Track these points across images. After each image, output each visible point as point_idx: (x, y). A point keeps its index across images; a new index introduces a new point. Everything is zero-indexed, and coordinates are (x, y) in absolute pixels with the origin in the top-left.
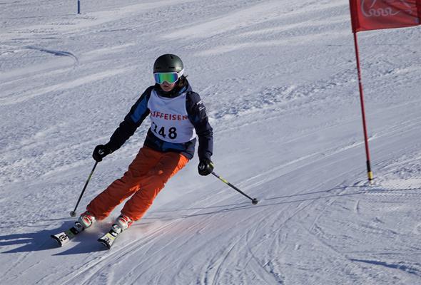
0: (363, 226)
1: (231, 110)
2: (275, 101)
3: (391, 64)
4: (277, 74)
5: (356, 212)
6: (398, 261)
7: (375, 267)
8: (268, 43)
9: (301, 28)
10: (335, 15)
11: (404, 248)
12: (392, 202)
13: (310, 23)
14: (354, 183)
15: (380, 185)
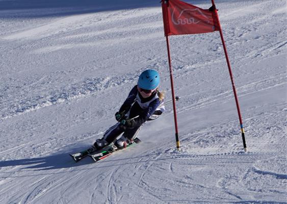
0: (177, 181)
1: (63, 95)
2: (96, 88)
3: (182, 62)
4: (95, 68)
5: (170, 171)
9: (110, 34)
10: (135, 23)
11: (211, 197)
12: (197, 164)
13: (115, 30)
14: (165, 150)
15: (185, 152)
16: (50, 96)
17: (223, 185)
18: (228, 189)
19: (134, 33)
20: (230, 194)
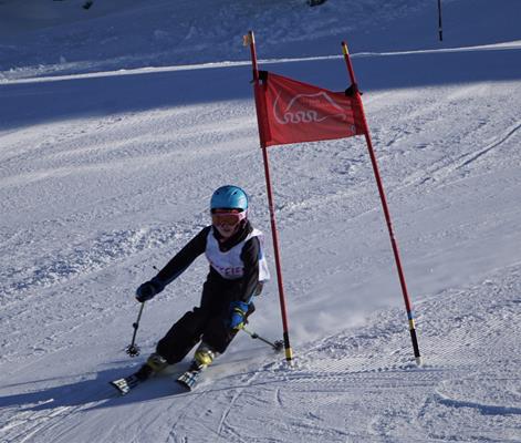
0: (293, 425)
2: (121, 251)
3: (281, 196)
4: (117, 212)
5: (278, 404)
8: (94, 168)
9: (140, 146)
10: (186, 125)
12: (327, 390)
16: (34, 268)
17: (381, 429)
18: (391, 436)
19: (185, 143)
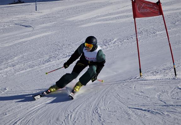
0: (136, 94)
2: (108, 44)
3: (156, 30)
6: (147, 108)
7: (138, 110)
8: (108, 22)
11: (151, 103)
13: (125, 14)
14: (135, 77)
15: (145, 78)
18: (161, 98)
20: (161, 101)
